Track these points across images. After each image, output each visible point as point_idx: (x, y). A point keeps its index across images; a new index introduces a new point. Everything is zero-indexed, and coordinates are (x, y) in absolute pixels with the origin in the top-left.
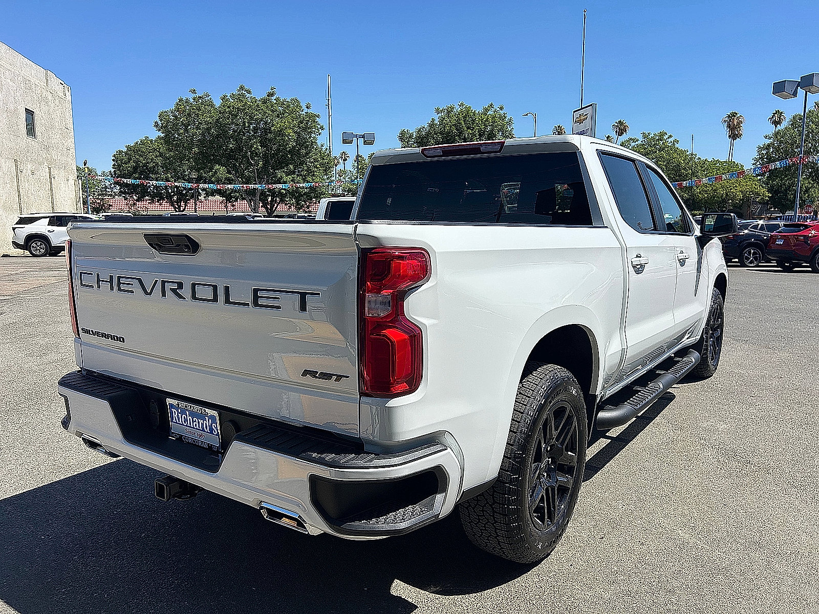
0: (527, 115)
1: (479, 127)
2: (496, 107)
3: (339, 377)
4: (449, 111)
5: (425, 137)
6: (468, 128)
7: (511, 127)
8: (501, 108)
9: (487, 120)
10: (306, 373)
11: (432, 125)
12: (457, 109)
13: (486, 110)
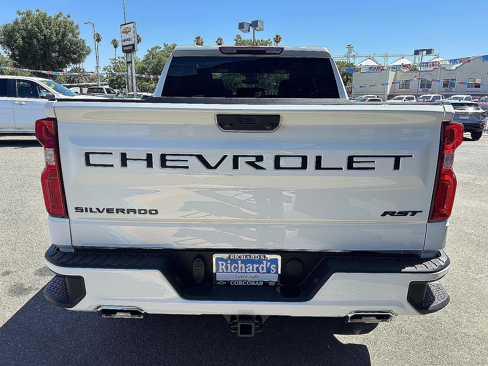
0: (87, 23)
1: (55, 28)
2: (65, 15)
3: (414, 213)
4: (28, 14)
5: (11, 32)
6: (47, 28)
7: (79, 31)
8: (69, 17)
9: (60, 24)
10: (385, 214)
11: (16, 23)
12: (35, 14)
13: (58, 17)
